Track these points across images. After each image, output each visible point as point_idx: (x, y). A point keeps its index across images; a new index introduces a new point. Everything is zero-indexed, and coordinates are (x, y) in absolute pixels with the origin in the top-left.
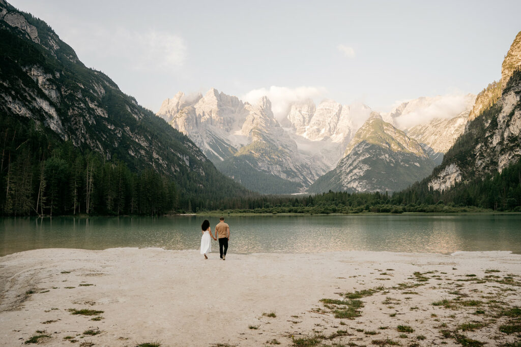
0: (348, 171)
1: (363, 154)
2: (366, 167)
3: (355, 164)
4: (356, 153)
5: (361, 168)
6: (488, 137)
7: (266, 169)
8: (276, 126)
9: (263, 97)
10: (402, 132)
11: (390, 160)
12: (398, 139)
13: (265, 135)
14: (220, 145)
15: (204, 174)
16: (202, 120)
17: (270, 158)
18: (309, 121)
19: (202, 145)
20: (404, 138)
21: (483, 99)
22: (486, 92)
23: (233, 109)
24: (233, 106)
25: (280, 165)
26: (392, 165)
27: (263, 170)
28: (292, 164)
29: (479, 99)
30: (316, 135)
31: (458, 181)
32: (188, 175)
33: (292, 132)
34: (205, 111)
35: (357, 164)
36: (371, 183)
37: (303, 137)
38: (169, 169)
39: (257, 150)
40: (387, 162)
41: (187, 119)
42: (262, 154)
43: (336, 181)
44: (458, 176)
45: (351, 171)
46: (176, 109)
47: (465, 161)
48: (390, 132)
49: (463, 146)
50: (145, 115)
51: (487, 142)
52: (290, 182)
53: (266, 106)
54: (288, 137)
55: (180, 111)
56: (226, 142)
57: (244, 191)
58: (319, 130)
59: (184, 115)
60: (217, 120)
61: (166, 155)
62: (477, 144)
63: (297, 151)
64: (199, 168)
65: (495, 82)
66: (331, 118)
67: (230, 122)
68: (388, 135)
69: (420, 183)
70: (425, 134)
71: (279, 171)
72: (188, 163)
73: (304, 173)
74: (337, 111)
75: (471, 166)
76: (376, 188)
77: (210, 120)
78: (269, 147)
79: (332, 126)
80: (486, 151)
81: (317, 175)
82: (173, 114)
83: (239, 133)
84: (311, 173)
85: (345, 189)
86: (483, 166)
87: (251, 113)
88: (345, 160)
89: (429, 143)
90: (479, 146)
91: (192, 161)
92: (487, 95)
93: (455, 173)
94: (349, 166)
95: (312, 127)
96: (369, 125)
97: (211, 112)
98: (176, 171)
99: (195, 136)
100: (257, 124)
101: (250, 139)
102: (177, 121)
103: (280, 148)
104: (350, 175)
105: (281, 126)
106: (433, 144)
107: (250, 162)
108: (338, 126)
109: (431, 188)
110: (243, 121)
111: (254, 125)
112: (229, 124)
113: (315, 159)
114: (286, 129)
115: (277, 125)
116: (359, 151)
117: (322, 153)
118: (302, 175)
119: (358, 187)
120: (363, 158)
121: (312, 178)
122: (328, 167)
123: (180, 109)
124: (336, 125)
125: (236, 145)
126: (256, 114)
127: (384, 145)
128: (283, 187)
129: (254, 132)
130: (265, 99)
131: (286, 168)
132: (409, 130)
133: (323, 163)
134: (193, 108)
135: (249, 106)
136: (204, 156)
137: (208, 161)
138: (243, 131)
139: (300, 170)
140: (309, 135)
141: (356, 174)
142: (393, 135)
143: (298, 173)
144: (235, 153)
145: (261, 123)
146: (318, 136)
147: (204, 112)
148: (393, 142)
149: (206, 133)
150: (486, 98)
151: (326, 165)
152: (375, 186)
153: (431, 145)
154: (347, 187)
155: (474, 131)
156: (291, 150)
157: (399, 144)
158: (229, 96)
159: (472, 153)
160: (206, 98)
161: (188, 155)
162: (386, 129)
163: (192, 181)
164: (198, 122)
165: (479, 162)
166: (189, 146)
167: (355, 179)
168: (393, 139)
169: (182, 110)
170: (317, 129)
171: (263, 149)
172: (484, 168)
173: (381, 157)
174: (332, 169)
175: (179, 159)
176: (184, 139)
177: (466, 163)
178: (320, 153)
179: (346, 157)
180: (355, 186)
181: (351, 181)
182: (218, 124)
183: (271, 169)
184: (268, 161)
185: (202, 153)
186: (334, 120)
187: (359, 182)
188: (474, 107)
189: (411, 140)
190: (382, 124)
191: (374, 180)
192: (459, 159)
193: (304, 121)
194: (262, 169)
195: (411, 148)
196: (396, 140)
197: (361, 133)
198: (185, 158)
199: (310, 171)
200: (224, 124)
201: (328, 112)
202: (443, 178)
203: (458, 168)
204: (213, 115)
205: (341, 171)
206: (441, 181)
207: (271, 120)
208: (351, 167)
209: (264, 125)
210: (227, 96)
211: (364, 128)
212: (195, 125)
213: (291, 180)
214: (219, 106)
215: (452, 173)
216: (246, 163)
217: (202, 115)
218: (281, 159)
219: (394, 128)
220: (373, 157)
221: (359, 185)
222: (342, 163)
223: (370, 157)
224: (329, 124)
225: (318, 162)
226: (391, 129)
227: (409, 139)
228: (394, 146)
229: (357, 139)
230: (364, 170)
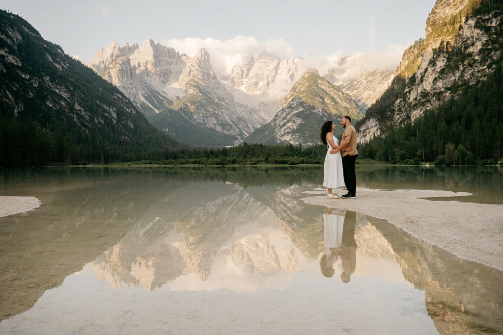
0: (282, 124)
1: (297, 107)
2: (299, 121)
3: (289, 117)
4: (290, 107)
5: (294, 122)
6: (407, 92)
7: (202, 122)
8: (213, 79)
9: (202, 49)
10: (336, 86)
11: (323, 114)
12: (332, 94)
13: (201, 87)
14: (156, 97)
15: (132, 126)
16: (137, 72)
17: (205, 110)
18: (248, 74)
19: (137, 97)
20: (338, 93)
21: (409, 56)
22: (412, 49)
23: (169, 60)
24: (170, 58)
25: (215, 118)
26: (325, 119)
27: (199, 123)
28: (228, 117)
29: (406, 55)
30: (254, 88)
31: (376, 135)
32: (112, 127)
33: (230, 85)
34: (141, 62)
35: (291, 118)
36: (304, 137)
37: (241, 91)
38: (92, 120)
39: (192, 102)
40: (320, 116)
41: (121, 70)
42: (198, 106)
43: (270, 133)
44: (377, 130)
45: (284, 124)
46: (110, 59)
47: (385, 115)
48: (324, 86)
49: (384, 101)
50: (70, 65)
51: (405, 98)
52: (225, 135)
53: (205, 57)
54: (226, 89)
55: (114, 62)
56: (162, 94)
57: (174, 144)
58: (257, 84)
59: (118, 65)
60: (153, 72)
61: (90, 106)
62: (396, 99)
63: (234, 105)
64: (127, 120)
65: (421, 39)
66: (269, 72)
67: (167, 74)
68: (322, 89)
70: (360, 89)
71: (215, 124)
72: (115, 116)
73: (240, 126)
74: (275, 64)
75: (390, 121)
76: (308, 142)
77: (146, 72)
78: (205, 100)
79: (270, 80)
80: (404, 106)
81: (253, 127)
82: (107, 65)
83: (176, 85)
84: (247, 126)
85: (279, 142)
86: (400, 121)
87: (188, 64)
88: (280, 113)
89: (363, 99)
90: (398, 102)
91: (120, 114)
92: (413, 52)
93: (374, 127)
94: (283, 120)
95: (250, 80)
96: (305, 79)
97: (147, 63)
98: (99, 123)
99: (129, 88)
100: (194, 76)
101: (186, 91)
102: (110, 71)
103: (216, 100)
104: (283, 129)
105: (218, 78)
106: (367, 99)
107: (185, 114)
108: (276, 80)
110: (180, 72)
111: (191, 77)
112: (166, 76)
113: (252, 111)
114: (223, 82)
115: (215, 78)
116: (293, 104)
117: (259, 106)
118: (238, 128)
119: (291, 140)
120: (297, 112)
121: (248, 131)
122: (265, 120)
123: (114, 59)
124: (274, 79)
125: (172, 98)
126: (192, 66)
127: (318, 99)
128: (218, 139)
129: (190, 84)
130: (203, 51)
131: (222, 121)
132: (344, 85)
133: (260, 116)
134: (128, 59)
135: (186, 57)
136: (134, 108)
137: (138, 113)
138: (179, 84)
139: (236, 123)
140: (247, 88)
141: (289, 127)
142: (327, 90)
143: (234, 126)
144: (170, 105)
145: (198, 76)
146: (256, 89)
147: (139, 63)
148: (327, 96)
149: (141, 85)
150: (412, 54)
151: (262, 118)
152: (308, 139)
153: (365, 101)
154: (280, 140)
155: (396, 87)
156: (227, 102)
157: (333, 99)
158: (166, 47)
159: (392, 108)
160: (141, 49)
161: (115, 107)
162: (320, 84)
163: (117, 133)
164: (133, 73)
165: (396, 117)
166: (119, 97)
167: (288, 132)
168: (327, 93)
169: (116, 61)
170: (255, 82)
171: (198, 102)
172: (400, 123)
173: (314, 111)
174: (268, 122)
175: (105, 111)
176: (114, 90)
177: (386, 117)
178: (258, 107)
179: (281, 111)
180: (288, 140)
181: (284, 134)
182: (154, 76)
183: (206, 121)
184: (204, 114)
185: (132, 104)
186: (272, 74)
187: (292, 135)
188: (401, 63)
189: (345, 95)
190: (317, 78)
191: (306, 134)
192: (379, 114)
193: (242, 75)
194: (198, 121)
195: (344, 103)
196: (330, 95)
197: (297, 87)
198: (111, 110)
199: (246, 124)
200: (160, 75)
201: (266, 65)
202: (364, 132)
203: (377, 123)
204: (148, 66)
205: (275, 124)
206: (362, 135)
207: (208, 73)
208: (285, 121)
209: (201, 78)
210: (163, 47)
211: (299, 82)
212: (130, 77)
213: (226, 133)
214: (155, 57)
215: (372, 127)
216: (181, 115)
217: (137, 66)
218: (216, 112)
219: (328, 82)
220: (307, 111)
221: (291, 138)
222: (276, 116)
223: (303, 111)
224: (267, 77)
225: (255, 115)
226: (326, 84)
227: (343, 93)
228: (327, 101)
229: (292, 93)
230: (298, 123)
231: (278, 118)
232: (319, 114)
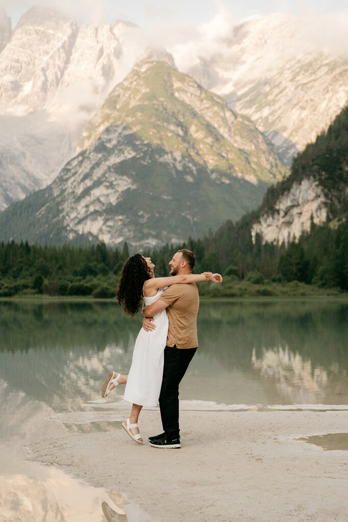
0: (80, 190)
1: (119, 149)
3: (98, 173)
4: (101, 147)
5: (111, 186)
10: (219, 97)
11: (185, 167)
12: (208, 116)
20: (222, 114)
26: (190, 179)
30: (10, 97)
31: (316, 221)
35: (104, 175)
36: (136, 223)
40: (177, 171)
43: (50, 215)
44: (319, 208)
45: (87, 192)
47: (339, 172)
48: (188, 96)
49: (337, 137)
58: (16, 87)
66: (49, 56)
68: (183, 103)
69: (234, 223)
70: (277, 106)
74: (65, 38)
76: (146, 236)
79: (51, 77)
81: (7, 198)
85: (71, 236)
88: (75, 163)
89: (285, 129)
93: (313, 200)
94: (83, 180)
96: (139, 77)
104: (83, 203)
106: (296, 130)
108: (66, 77)
109: (259, 237)
116: (110, 141)
117: (23, 144)
120: (118, 160)
122: (36, 181)
124: (62, 74)
127: (172, 127)
132: (240, 93)
133: (25, 172)
141: (98, 200)
142: (197, 106)
146: (13, 101)
148: (195, 121)
151: (29, 176)
152: (146, 231)
153: (291, 135)
154: (76, 232)
157: (209, 129)
162: (179, 90)
167: (96, 212)
168: (195, 115)
170: (12, 82)
173: (161, 160)
174: (44, 186)
177: (341, 177)
178: (19, 146)
179: (77, 157)
180: (95, 231)
181: (86, 218)
186: (57, 62)
187: (106, 220)
189: (240, 119)
190: (169, 74)
191: (142, 216)
192: (323, 168)
195: (238, 138)
196: (202, 117)
197: (119, 96)
201: (42, 40)
202: (286, 213)
203: (319, 190)
205: (63, 191)
206: (282, 220)
208: (88, 183)
211: (126, 84)
215: (306, 201)
219: (199, 87)
220: (143, 158)
221: (104, 228)
222: (66, 170)
223: (134, 158)
224: (43, 70)
225: (10, 167)
226: (192, 90)
227: (235, 115)
228: (196, 133)
229: (107, 111)
230: (120, 189)
231: (70, 174)
232: (175, 167)
